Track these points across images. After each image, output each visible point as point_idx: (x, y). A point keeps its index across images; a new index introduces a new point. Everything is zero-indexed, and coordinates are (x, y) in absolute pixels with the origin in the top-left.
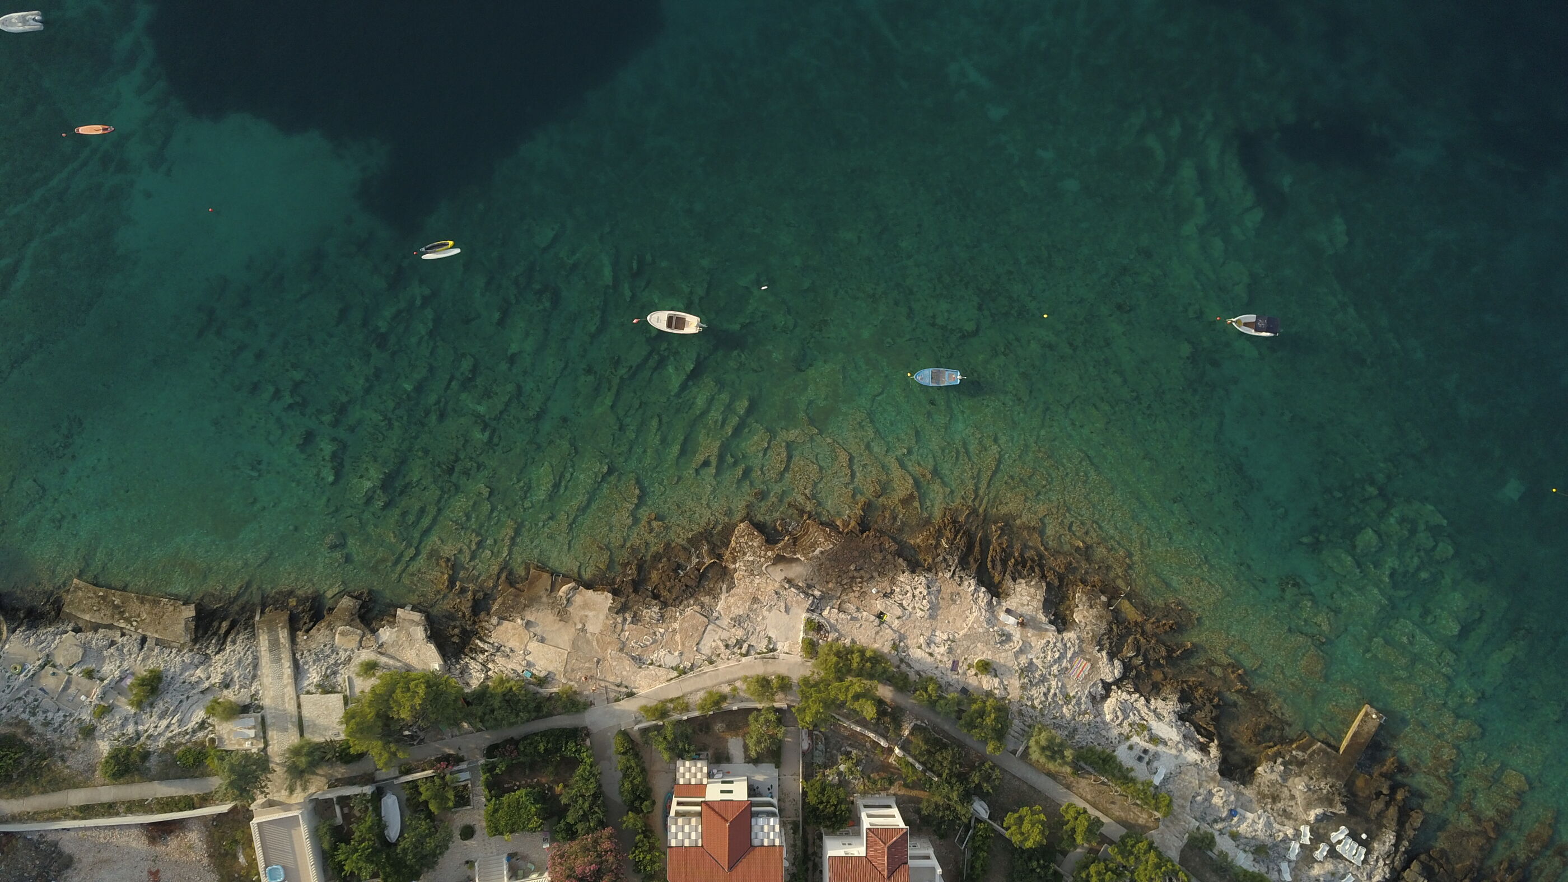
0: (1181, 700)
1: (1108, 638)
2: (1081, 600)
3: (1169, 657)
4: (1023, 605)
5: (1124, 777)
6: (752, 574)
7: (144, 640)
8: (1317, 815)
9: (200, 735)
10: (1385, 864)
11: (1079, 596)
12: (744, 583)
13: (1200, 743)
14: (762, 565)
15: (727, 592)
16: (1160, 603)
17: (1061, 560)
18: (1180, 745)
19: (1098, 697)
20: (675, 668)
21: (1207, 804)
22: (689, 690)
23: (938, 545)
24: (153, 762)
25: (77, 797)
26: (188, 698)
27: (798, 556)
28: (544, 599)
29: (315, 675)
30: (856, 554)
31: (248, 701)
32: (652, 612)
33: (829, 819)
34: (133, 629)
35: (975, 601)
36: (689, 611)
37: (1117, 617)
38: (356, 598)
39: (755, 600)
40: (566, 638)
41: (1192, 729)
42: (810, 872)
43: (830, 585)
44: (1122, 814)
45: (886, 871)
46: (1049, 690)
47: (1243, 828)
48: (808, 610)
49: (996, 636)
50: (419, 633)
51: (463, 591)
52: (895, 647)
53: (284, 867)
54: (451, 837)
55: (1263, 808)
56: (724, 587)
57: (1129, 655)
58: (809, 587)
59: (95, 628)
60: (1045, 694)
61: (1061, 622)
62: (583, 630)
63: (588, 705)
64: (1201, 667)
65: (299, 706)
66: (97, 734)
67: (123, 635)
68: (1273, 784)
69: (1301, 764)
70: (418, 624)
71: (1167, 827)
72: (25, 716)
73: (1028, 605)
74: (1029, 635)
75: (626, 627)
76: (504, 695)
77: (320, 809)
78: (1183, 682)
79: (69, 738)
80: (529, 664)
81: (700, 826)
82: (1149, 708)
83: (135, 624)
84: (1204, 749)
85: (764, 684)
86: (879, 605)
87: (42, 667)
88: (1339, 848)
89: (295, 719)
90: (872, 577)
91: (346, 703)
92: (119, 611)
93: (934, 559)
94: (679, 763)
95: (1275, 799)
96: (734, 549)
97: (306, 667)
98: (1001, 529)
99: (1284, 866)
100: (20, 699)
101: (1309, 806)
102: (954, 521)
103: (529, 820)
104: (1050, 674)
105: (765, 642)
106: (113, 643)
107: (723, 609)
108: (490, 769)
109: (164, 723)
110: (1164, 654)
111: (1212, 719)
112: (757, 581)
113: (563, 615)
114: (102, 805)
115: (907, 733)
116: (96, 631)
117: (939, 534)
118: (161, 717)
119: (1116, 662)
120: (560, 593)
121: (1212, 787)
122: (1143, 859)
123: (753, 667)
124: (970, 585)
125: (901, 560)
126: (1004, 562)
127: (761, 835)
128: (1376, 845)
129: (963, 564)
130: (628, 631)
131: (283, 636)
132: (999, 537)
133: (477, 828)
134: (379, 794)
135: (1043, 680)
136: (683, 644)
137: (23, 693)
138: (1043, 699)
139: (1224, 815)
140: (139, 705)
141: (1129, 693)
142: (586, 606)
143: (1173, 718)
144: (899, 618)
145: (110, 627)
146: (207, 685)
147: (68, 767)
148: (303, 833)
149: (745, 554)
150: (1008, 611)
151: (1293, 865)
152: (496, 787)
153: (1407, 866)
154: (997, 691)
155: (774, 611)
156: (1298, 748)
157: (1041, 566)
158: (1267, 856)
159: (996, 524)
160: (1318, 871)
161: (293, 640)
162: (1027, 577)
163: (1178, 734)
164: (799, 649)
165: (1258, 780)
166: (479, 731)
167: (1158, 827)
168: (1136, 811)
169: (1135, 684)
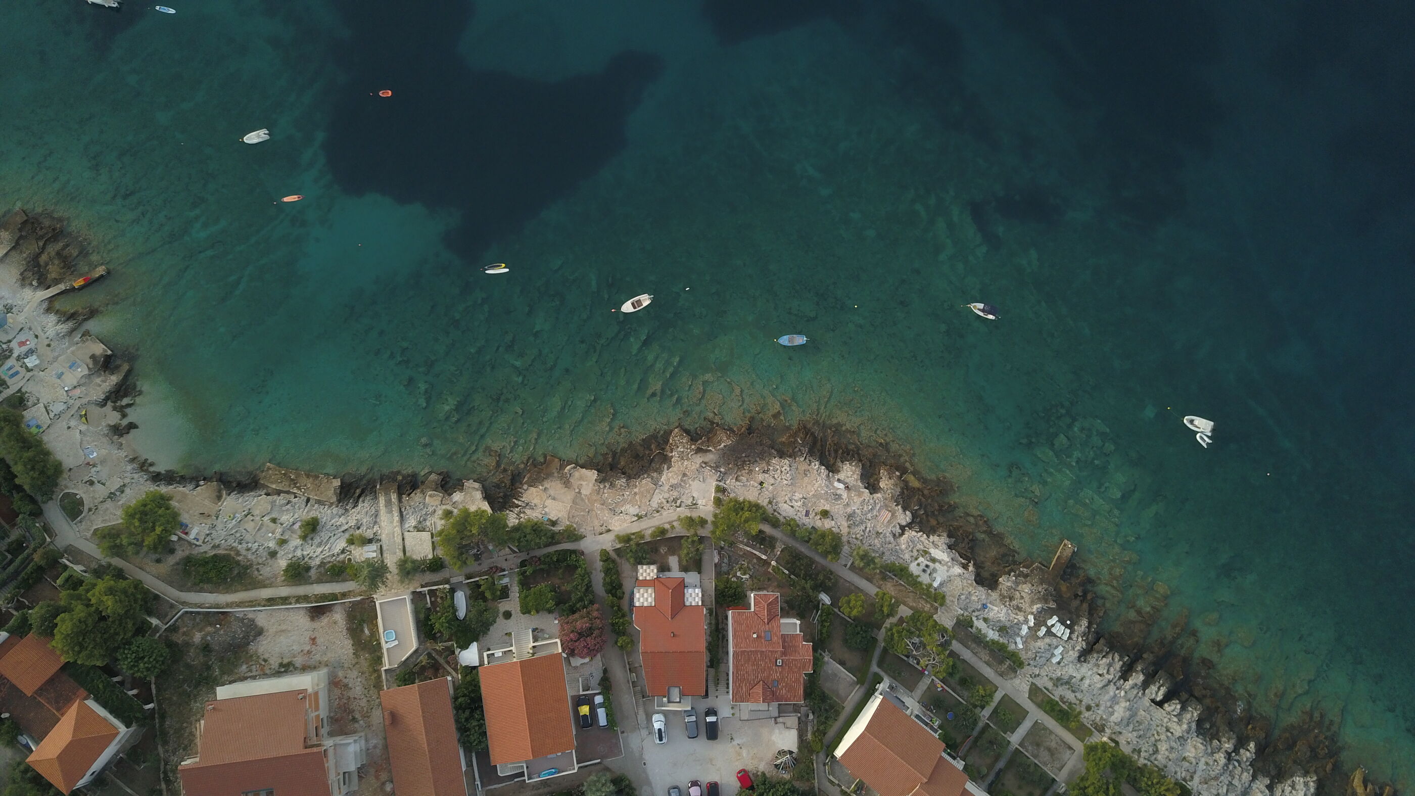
0: (949, 536)
1: (902, 498)
2: (884, 475)
3: (940, 510)
4: (848, 477)
5: (913, 582)
6: (683, 459)
7: (308, 500)
8: (1038, 608)
9: (342, 556)
10: (1083, 640)
11: (883, 472)
12: (677, 465)
13: (962, 563)
14: (688, 454)
15: (668, 470)
16: (933, 477)
17: (870, 450)
18: (949, 564)
19: (897, 534)
20: (637, 515)
21: (968, 601)
22: (645, 527)
23: (796, 440)
24: (313, 573)
25: (266, 593)
26: (334, 535)
27: (710, 448)
28: (556, 474)
29: (413, 521)
30: (745, 447)
31: (372, 536)
32: (622, 482)
33: (732, 597)
34: (301, 493)
35: (819, 475)
36: (644, 481)
37: (906, 486)
38: (439, 474)
39: (684, 475)
40: (569, 497)
41: (957, 554)
42: (720, 640)
43: (730, 466)
44: (914, 604)
45: (766, 620)
46: (866, 528)
47: (991, 615)
48: (717, 480)
49: (832, 495)
50: (478, 495)
51: (505, 470)
52: (770, 502)
53: (395, 632)
54: (497, 616)
55: (1004, 604)
56: (666, 466)
57: (915, 508)
58: (717, 467)
59: (279, 493)
60: (863, 531)
61: (873, 488)
62: (579, 493)
63: (582, 537)
64: (961, 517)
65: (403, 539)
66: (278, 555)
67: (296, 497)
68: (1010, 588)
69: (1026, 576)
70: (477, 490)
71: (943, 613)
72: (235, 545)
73: (851, 477)
74: (853, 495)
75: (605, 491)
76: (533, 527)
77: (417, 597)
78: (950, 526)
79: (262, 558)
80: (546, 514)
81: (653, 594)
82: (929, 541)
83: (303, 490)
84: (965, 567)
85: (690, 522)
86: (761, 477)
87: (246, 516)
88: (1054, 630)
89: (401, 547)
90: (756, 461)
91: (432, 537)
92: (294, 482)
93: (793, 450)
94: (639, 567)
95: (1011, 599)
96: (671, 444)
97: (408, 516)
98: (834, 432)
99: (1018, 640)
100: (232, 534)
101: (1032, 603)
102: (805, 427)
103: (547, 602)
104: (866, 519)
105: (691, 499)
106: (289, 502)
107: (665, 480)
108: (523, 573)
109: (320, 550)
110: (937, 508)
111: (969, 548)
112: (685, 463)
113: (567, 484)
114: (281, 598)
115: (779, 553)
116: (279, 495)
117: (795, 435)
118: (320, 545)
119: (908, 512)
120: (566, 471)
121: (970, 590)
122: (925, 623)
123: (684, 512)
124: (816, 465)
125: (773, 451)
126: (836, 451)
127: (690, 599)
128: (1076, 628)
129: (811, 453)
130: (607, 493)
131: (394, 497)
132: (833, 436)
133: (513, 612)
134: (453, 591)
135: (862, 522)
136: (641, 501)
137: (234, 531)
138: (862, 534)
139: (979, 607)
140: (304, 538)
141: (917, 532)
142: (581, 478)
143: (945, 547)
144: (772, 485)
145: (288, 492)
146: (346, 527)
147: (261, 575)
148: (409, 607)
149: (678, 447)
150: (839, 480)
151: (1024, 639)
152: (525, 583)
153: (1097, 641)
154: (833, 529)
155: (696, 482)
156: (1023, 567)
157: (859, 454)
158: (1007, 632)
159: (831, 429)
160: (1039, 643)
161: (400, 500)
162: (850, 460)
163: (948, 557)
164: (711, 503)
165: (1000, 587)
166: (514, 552)
167: (937, 613)
168: (923, 602)
169: (920, 526)
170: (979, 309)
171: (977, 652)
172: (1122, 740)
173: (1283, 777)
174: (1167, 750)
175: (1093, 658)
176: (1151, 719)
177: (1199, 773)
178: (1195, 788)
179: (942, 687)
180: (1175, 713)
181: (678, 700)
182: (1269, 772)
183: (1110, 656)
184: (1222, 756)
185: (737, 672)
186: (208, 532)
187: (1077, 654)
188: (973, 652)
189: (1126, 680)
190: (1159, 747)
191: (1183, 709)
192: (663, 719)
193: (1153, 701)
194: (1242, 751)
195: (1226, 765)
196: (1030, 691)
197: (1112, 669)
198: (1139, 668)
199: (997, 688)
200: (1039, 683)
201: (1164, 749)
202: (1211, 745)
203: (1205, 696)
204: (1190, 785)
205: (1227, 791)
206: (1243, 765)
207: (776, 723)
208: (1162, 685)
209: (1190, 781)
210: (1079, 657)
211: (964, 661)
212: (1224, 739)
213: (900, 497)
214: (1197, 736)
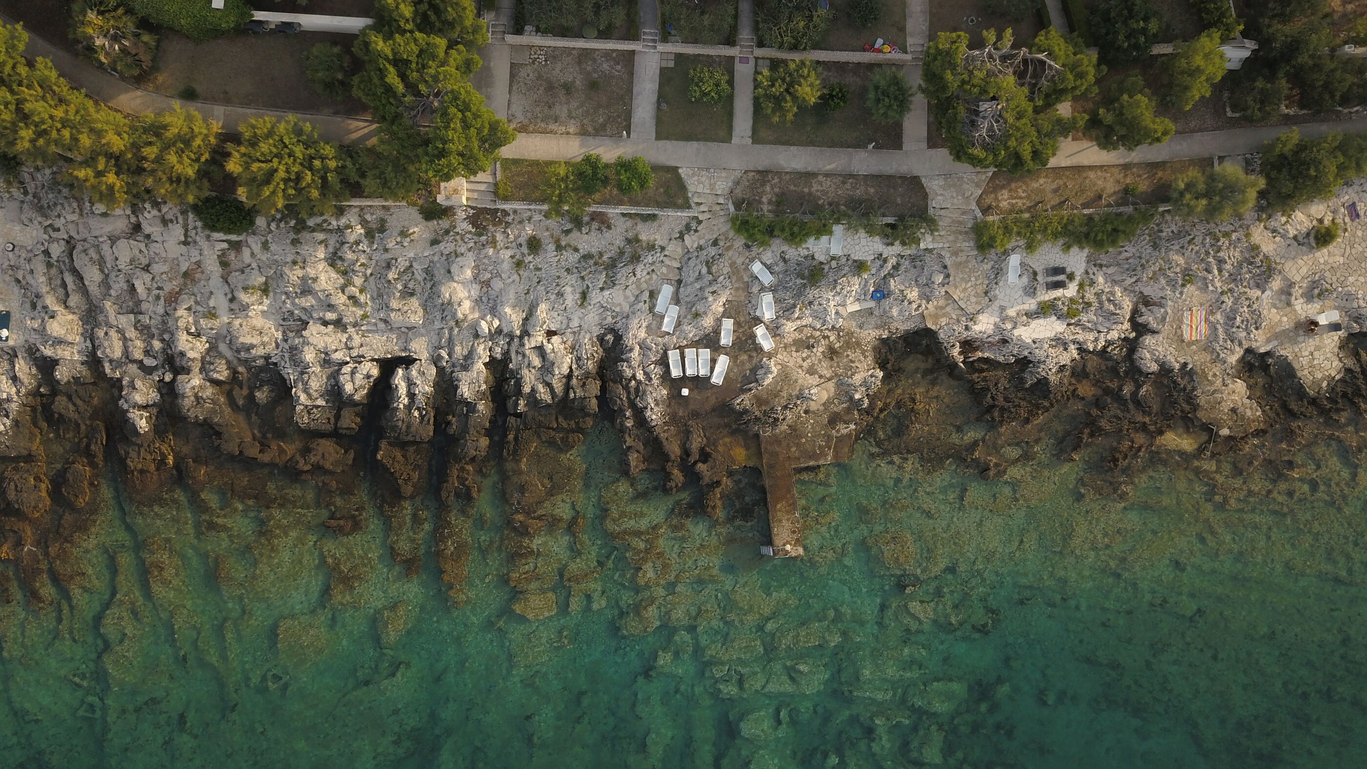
0: (1043, 383)
1: (1185, 389)
2: (1251, 408)
3: (1089, 423)
4: (1318, 348)
8: (768, 373)
10: (634, 377)
11: (1253, 412)
13: (976, 349)
17: (1305, 438)
18: (1009, 326)
19: (1144, 309)
21: (923, 280)
41: (1001, 359)
44: (1035, 185)
46: (1220, 271)
47: (855, 285)
49: (1329, 287)
55: (839, 330)
57: (1144, 388)
60: (1222, 261)
61: (1255, 366)
64: (1037, 441)
68: (850, 370)
69: (834, 420)
71: (964, 213)
73: (1312, 354)
74: (1285, 319)
78: (1052, 405)
82: (1074, 342)
84: (968, 345)
88: (705, 354)
95: (832, 353)
99: (767, 279)
101: (785, 376)
104: (1230, 290)
110: (1103, 423)
111: (984, 390)
119: (1154, 367)
121: (929, 306)
128: (665, 392)
135: (1234, 278)
138: (1221, 254)
139: (891, 284)
141: (1109, 343)
143: (1039, 354)
150: (1334, 327)
151: (756, 288)
153: (603, 398)
154: (1284, 219)
156: (849, 435)
157: (1323, 411)
158: (801, 276)
160: (718, 306)
162: (1332, 386)
163: (1019, 339)
165: (870, 360)
167: (978, 203)
168: (1020, 203)
169: (1110, 359)
171: (844, 183)
172: (420, 229)
173: (34, 409)
174: (315, 280)
175: (590, 350)
176: (386, 321)
177: (216, 281)
178: (203, 243)
180: (347, 369)
182: (70, 398)
183: (558, 387)
184: (191, 354)
187: (630, 340)
188: (852, 176)
189: (492, 364)
190: (334, 275)
191: (334, 392)
193: (408, 362)
194: (154, 396)
195: (168, 344)
196: (682, 187)
197: (537, 362)
198: (481, 407)
199: (756, 138)
200: (674, 218)
201: (323, 277)
202: (228, 363)
203: (306, 451)
204: (220, 240)
205: (132, 289)
206: (133, 368)
208: (409, 408)
209: (224, 253)
210: (618, 338)
211: (859, 145)
212: (209, 392)
213: (1189, 387)
214: (267, 358)
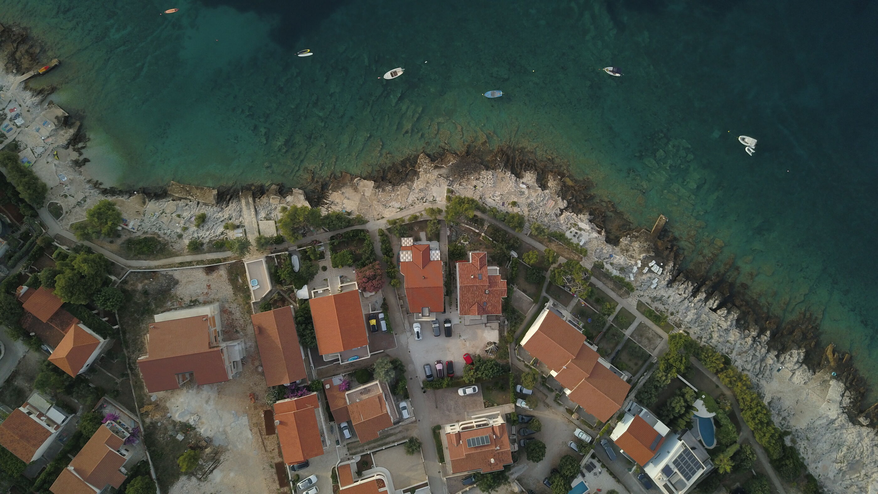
0: (590, 215)
1: (561, 192)
3: (585, 199)
4: (528, 181)
5: (568, 242)
6: (426, 173)
7: (198, 203)
8: (643, 256)
9: (222, 236)
10: (670, 274)
11: (550, 177)
12: (423, 177)
13: (598, 231)
14: (430, 170)
15: (417, 180)
16: (581, 179)
17: (542, 163)
18: (590, 231)
19: (558, 214)
20: (400, 208)
21: (601, 253)
22: (404, 215)
23: (496, 159)
24: (205, 246)
25: (178, 260)
26: (216, 224)
27: (443, 166)
28: (349, 184)
29: (263, 214)
30: (465, 164)
31: (239, 224)
32: (389, 188)
33: (458, 255)
34: (194, 199)
35: (511, 180)
36: (403, 187)
37: (564, 185)
38: (277, 185)
39: (428, 183)
40: (358, 198)
41: (595, 225)
42: (452, 280)
43: (456, 176)
44: (568, 256)
45: (479, 267)
46: (539, 211)
47: (615, 261)
48: (448, 185)
49: (519, 192)
50: (302, 197)
51: (317, 182)
52: (481, 198)
53: (257, 280)
54: (319, 269)
55: (623, 254)
56: (416, 178)
57: (570, 198)
58: (448, 177)
59: (180, 199)
60: (538, 213)
61: (544, 187)
62: (364, 195)
63: (367, 222)
64: (597, 203)
65: (258, 225)
66: (183, 237)
67: (191, 201)
68: (626, 245)
69: (637, 237)
70: (301, 194)
71: (586, 260)
72: (157, 231)
73: (530, 180)
74: (531, 192)
75: (380, 194)
76: (337, 216)
77: (269, 260)
78: (591, 208)
79: (173, 238)
80: (344, 208)
81: (411, 254)
83: (195, 197)
84: (599, 233)
85: (432, 211)
86: (474, 183)
87: (162, 214)
88: (652, 269)
89: (257, 230)
90: (472, 173)
91: (276, 223)
92: (189, 192)
93: (494, 165)
94: (402, 239)
95: (627, 251)
96: (419, 163)
97: (260, 211)
98: (520, 153)
99: (631, 275)
100: (154, 225)
101: (640, 253)
102: (502, 150)
103: (348, 260)
104: (539, 206)
105: (432, 198)
106: (187, 205)
107: (416, 186)
108: (332, 244)
109: (208, 233)
110: (583, 197)
111: (602, 221)
112: (428, 175)
113: (356, 189)
114: (187, 262)
115: (486, 228)
116: (180, 200)
117: (496, 155)
118: (208, 230)
119: (565, 201)
120: (355, 181)
121: (603, 247)
122: (575, 267)
123: (428, 205)
124: (509, 174)
125: (482, 166)
126: (521, 165)
127: (433, 257)
128: (666, 267)
129: (506, 166)
130: (381, 195)
131: (251, 200)
132: (519, 156)
133: (328, 267)
134: (290, 255)
135: (537, 208)
136: (402, 199)
137: (155, 223)
138: (537, 215)
139: (608, 256)
140: (198, 226)
141: (570, 213)
142: (364, 186)
143: (587, 221)
144: (482, 187)
145: (186, 199)
146: (223, 219)
147: (174, 249)
148: (264, 266)
149: (423, 165)
150: (523, 183)
151: (635, 275)
152: (334, 250)
153: (678, 275)
154: (519, 213)
155: (435, 186)
156: (635, 232)
157: (535, 166)
158: (625, 271)
159: (518, 151)
160: (644, 277)
161: (254, 202)
162: (530, 170)
163: (589, 227)
164: (445, 199)
165: (621, 244)
166: (327, 232)
167: (582, 260)
168: (573, 255)
169: (572, 209)
170: (610, 71)
171: (606, 283)
172: (691, 332)
173: (785, 350)
174: (718, 337)
175: (675, 285)
176: (709, 319)
177: (736, 349)
178: (733, 358)
179: (585, 304)
180: (723, 315)
181: (428, 315)
182: (777, 348)
183: (686, 283)
184: (750, 339)
185: (462, 298)
186: (139, 224)
187: (666, 283)
188: (603, 283)
189: (695, 297)
190: (713, 335)
191: (729, 313)
192: (419, 326)
193: (711, 309)
194: (762, 336)
195: (752, 344)
196: (638, 304)
197: (687, 291)
198: (704, 290)
199: (618, 304)
200: (643, 300)
201: (716, 336)
202: (744, 333)
203: (741, 305)
204: (730, 356)
205: (752, 359)
206: (762, 345)
207: (486, 327)
208: (716, 300)
209: (730, 354)
210: (668, 284)
211: (598, 288)
212: (752, 330)
214: (736, 329)
